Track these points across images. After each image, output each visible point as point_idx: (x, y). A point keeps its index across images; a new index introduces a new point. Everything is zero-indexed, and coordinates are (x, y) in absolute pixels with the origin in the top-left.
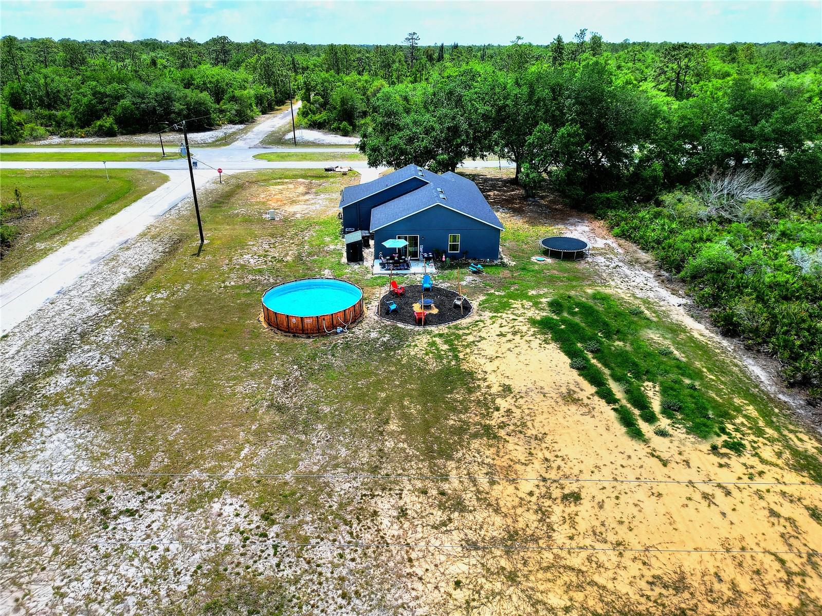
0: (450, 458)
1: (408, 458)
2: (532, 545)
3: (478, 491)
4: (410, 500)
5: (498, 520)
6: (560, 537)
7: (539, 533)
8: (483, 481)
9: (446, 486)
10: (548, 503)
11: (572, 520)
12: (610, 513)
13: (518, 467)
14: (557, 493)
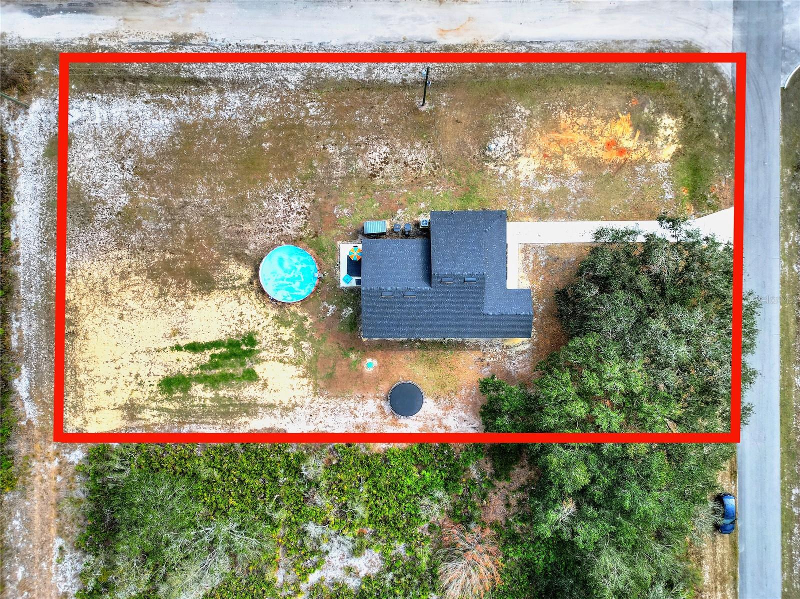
0: (148, 277)
1: (148, 262)
2: (104, 299)
3: (129, 286)
4: (126, 262)
5: (116, 290)
6: (106, 308)
7: (108, 302)
8: (135, 288)
9: (133, 275)
10: (121, 309)
11: (112, 314)
12: (112, 327)
13: (141, 302)
14: (124, 313)
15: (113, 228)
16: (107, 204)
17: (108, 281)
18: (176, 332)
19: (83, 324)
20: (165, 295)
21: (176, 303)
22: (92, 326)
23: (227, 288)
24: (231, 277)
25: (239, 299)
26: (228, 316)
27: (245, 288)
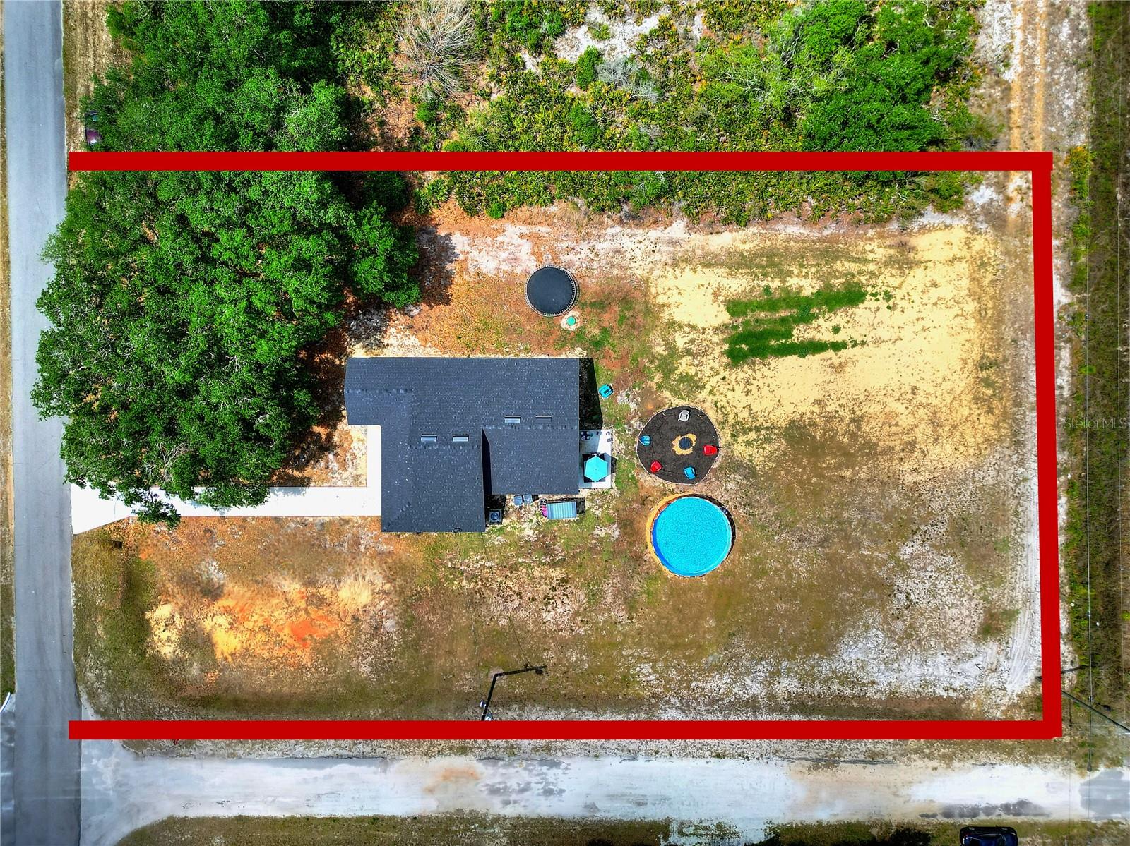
0: (876, 444)
1: (876, 466)
2: (938, 415)
3: (903, 433)
4: (906, 466)
5: (922, 427)
6: (935, 402)
7: (932, 410)
8: (894, 429)
9: (897, 448)
10: (914, 401)
11: (927, 395)
12: (928, 377)
13: (887, 410)
14: (910, 396)
15: (923, 513)
16: (930, 546)
17: (931, 440)
18: (839, 368)
19: (967, 381)
20: (852, 420)
21: (838, 409)
22: (956, 377)
23: (767, 428)
24: (762, 444)
25: (750, 414)
26: (765, 391)
27: (742, 429)
